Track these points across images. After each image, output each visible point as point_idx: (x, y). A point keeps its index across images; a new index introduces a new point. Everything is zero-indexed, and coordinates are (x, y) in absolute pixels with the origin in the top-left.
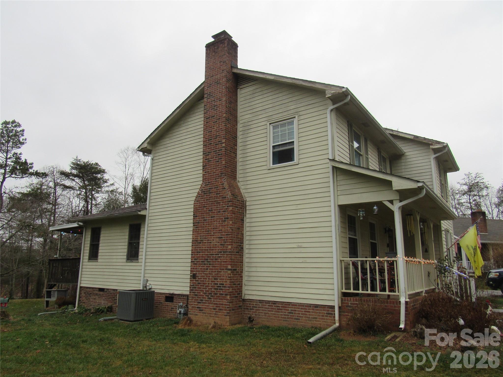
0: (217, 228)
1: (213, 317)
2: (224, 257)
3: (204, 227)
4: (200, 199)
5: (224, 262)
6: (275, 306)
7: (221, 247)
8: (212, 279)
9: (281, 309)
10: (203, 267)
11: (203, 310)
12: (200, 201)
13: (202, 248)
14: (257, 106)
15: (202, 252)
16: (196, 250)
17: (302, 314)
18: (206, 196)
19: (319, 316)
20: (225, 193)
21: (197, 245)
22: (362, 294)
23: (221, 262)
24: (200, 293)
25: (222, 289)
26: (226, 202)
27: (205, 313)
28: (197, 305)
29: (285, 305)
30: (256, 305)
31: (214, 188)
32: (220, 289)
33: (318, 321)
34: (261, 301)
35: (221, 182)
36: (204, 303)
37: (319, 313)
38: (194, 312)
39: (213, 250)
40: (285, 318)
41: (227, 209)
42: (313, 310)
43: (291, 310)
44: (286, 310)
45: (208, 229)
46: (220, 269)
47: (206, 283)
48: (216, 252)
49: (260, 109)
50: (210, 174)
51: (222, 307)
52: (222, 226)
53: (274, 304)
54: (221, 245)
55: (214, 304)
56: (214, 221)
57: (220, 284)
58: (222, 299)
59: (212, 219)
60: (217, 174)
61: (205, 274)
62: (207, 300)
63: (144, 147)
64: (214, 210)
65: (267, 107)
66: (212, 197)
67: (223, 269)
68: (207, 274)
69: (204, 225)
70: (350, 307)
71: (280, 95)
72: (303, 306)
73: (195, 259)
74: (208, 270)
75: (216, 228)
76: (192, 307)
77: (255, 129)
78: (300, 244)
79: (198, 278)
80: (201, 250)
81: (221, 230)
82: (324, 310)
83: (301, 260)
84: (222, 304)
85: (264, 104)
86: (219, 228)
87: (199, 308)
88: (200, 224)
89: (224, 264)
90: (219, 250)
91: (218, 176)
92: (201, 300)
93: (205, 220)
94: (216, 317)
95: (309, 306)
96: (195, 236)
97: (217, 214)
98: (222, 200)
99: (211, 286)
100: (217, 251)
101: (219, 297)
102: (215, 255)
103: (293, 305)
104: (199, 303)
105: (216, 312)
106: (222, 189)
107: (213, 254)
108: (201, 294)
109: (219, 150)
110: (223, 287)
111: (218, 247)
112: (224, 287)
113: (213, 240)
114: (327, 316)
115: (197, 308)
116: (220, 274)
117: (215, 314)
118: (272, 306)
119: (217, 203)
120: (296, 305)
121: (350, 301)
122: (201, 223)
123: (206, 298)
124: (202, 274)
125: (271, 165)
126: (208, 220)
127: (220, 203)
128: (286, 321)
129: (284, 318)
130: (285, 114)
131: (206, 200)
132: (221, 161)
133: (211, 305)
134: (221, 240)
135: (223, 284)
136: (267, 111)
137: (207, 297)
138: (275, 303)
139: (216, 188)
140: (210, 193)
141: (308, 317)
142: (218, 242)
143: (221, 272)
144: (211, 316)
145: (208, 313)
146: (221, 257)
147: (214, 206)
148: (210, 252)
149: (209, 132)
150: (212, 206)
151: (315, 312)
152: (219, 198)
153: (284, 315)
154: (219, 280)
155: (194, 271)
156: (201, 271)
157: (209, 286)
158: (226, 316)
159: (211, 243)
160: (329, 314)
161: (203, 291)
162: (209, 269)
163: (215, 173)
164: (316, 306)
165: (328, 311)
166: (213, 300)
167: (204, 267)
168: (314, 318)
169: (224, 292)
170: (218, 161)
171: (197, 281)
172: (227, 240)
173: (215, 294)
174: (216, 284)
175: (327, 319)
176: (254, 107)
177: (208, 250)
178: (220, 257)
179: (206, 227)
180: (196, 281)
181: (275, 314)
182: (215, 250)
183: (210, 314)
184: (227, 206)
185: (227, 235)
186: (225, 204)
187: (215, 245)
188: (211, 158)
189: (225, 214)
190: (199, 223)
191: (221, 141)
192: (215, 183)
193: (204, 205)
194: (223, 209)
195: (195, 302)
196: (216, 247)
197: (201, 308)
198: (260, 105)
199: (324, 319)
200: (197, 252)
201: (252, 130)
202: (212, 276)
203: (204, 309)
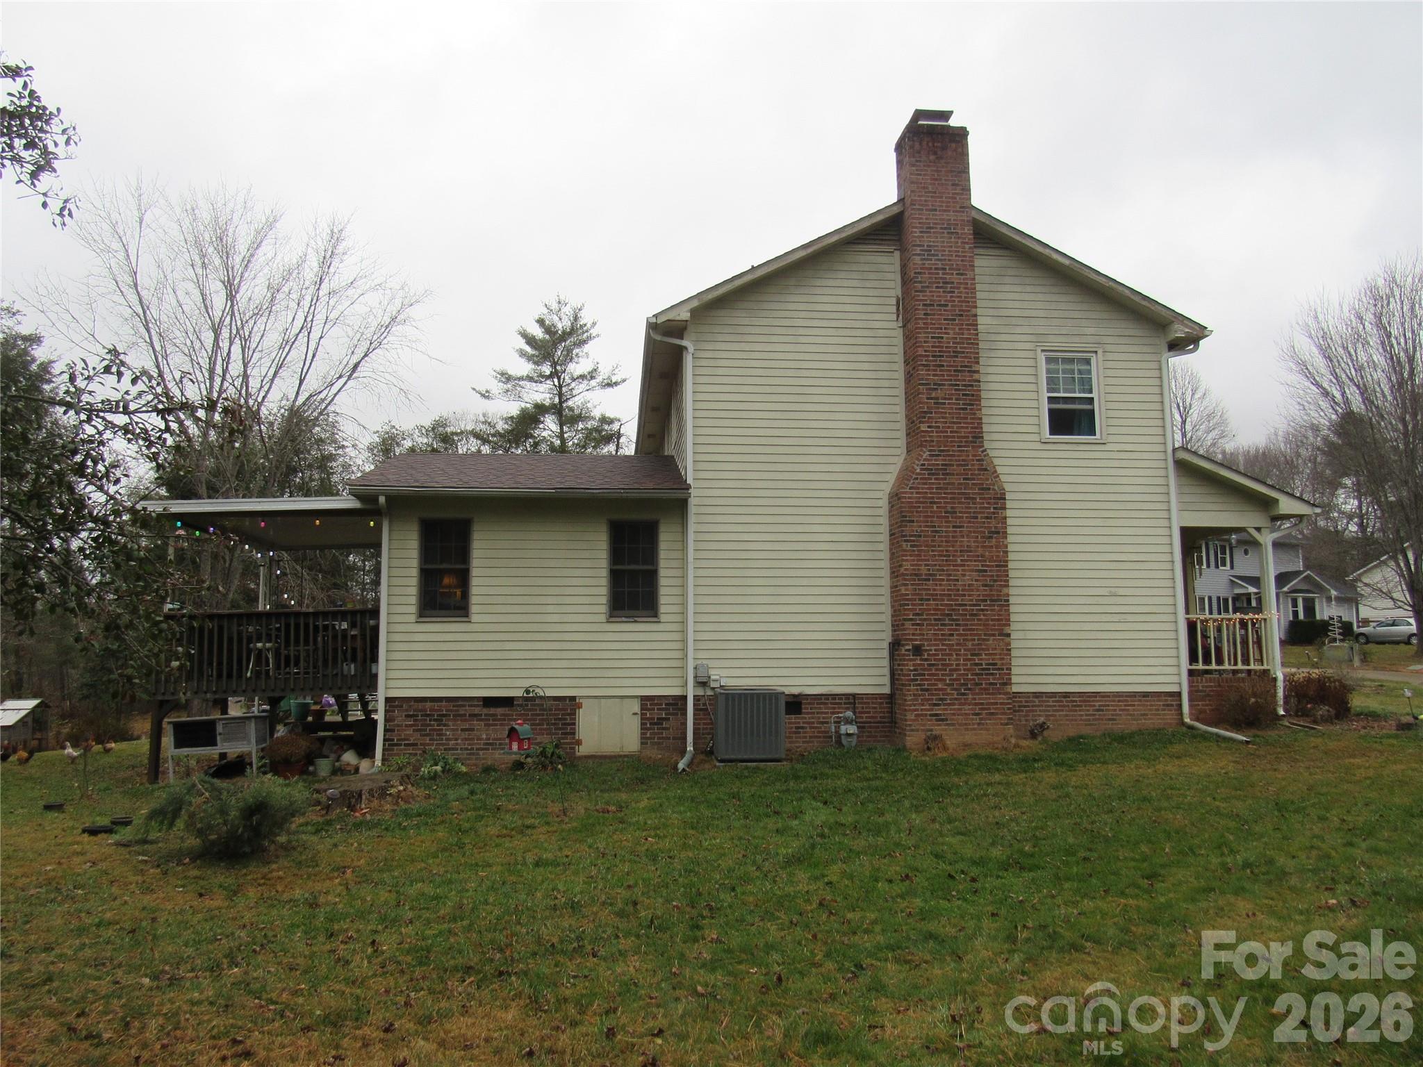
0: (971, 551)
1: (974, 729)
2: (992, 610)
3: (934, 546)
4: (919, 483)
5: (992, 620)
6: (1067, 702)
7: (986, 590)
8: (966, 655)
9: (1081, 706)
10: (939, 630)
11: (947, 720)
12: (918, 488)
13: (934, 590)
14: (1011, 304)
15: (934, 600)
16: (918, 594)
17: (1120, 710)
18: (936, 479)
19: (1150, 710)
20: (987, 479)
21: (919, 585)
22: (1216, 670)
23: (987, 620)
24: (936, 685)
25: (992, 674)
26: (990, 498)
27: (953, 725)
28: (929, 710)
29: (1089, 697)
30: (1026, 702)
31: (958, 465)
32: (987, 674)
33: (1150, 719)
34: (1037, 695)
35: (974, 456)
36: (949, 704)
37: (1151, 705)
38: (924, 725)
39: (964, 595)
40: (1089, 720)
41: (994, 513)
42: (1140, 701)
43: (1100, 706)
44: (1091, 706)
45: (947, 551)
46: (985, 635)
47: (952, 665)
48: (972, 600)
49: (1017, 313)
50: (942, 432)
51: (995, 709)
52: (983, 547)
53: (1065, 697)
54: (984, 585)
55: (976, 704)
56: (963, 536)
57: (987, 664)
58: (993, 694)
59: (955, 532)
60: (965, 437)
61: (947, 645)
62: (956, 699)
63: (678, 318)
64: (960, 512)
65: (1033, 313)
66: (953, 484)
67: (994, 635)
68: (953, 645)
69: (933, 541)
70: (1201, 691)
71: (1063, 298)
72: (1122, 696)
73: (918, 614)
74: (955, 637)
75: (968, 551)
76: (916, 715)
77: (1008, 354)
78: (1113, 590)
79: (928, 655)
80: (932, 595)
81: (982, 556)
82: (1159, 701)
83: (1116, 618)
84: (996, 704)
85: (1026, 305)
86: (976, 551)
87: (936, 715)
88: (922, 539)
89: (994, 625)
90: (979, 595)
91: (966, 442)
92: (941, 699)
93: (936, 532)
94: (981, 729)
95: (1133, 695)
96: (912, 565)
97: (969, 522)
98: (980, 494)
99: (964, 670)
100: (975, 597)
101: (985, 689)
102: (971, 605)
103: (1103, 697)
104: (935, 705)
105: (981, 719)
106: (979, 470)
107: (966, 605)
108: (940, 686)
109: (965, 385)
110: (994, 669)
111: (978, 590)
112: (999, 669)
113: (964, 575)
114: (1164, 710)
115: (931, 715)
116: (986, 645)
117: (979, 724)
118: (1062, 701)
119: (966, 498)
120: (1109, 696)
121: (1202, 683)
122: (925, 536)
123: (953, 694)
124: (938, 645)
125: (1048, 436)
126: (946, 532)
127: (975, 499)
128: (1091, 725)
129: (1086, 720)
130: (1077, 339)
131: (937, 488)
132: (971, 409)
133: (967, 707)
134: (983, 576)
135: (995, 664)
136: (1033, 322)
137: (955, 692)
138: (1066, 695)
139: (962, 465)
140: (947, 474)
141: (1131, 715)
142: (976, 580)
143: (988, 640)
144: (967, 729)
145: (960, 725)
146: (987, 610)
147: (959, 503)
148: (957, 600)
149: (932, 337)
150: (954, 503)
151: (1144, 705)
152: (971, 489)
153: (1087, 715)
154: (984, 656)
155: (916, 640)
156: (935, 640)
157: (960, 670)
158: (1007, 724)
159: (958, 580)
160: (1168, 705)
161: (945, 680)
162: (958, 635)
163: (956, 432)
164: (1146, 695)
165: (1166, 700)
166: (970, 696)
167: (942, 630)
168: (1142, 715)
169: (999, 679)
170: (963, 409)
171: (926, 660)
172: (997, 576)
173: (977, 684)
174: (976, 664)
175: (1164, 715)
176: (1002, 304)
177: (950, 595)
178: (982, 610)
179: (939, 546)
180: (921, 660)
181: (1067, 715)
182: (969, 595)
183: (966, 724)
184: (994, 508)
185: (997, 566)
186: (989, 503)
187: (969, 585)
188: (945, 399)
189: (989, 523)
190: (920, 536)
191: (971, 367)
192: (959, 456)
193: (933, 498)
194: (983, 513)
195: (923, 705)
196: (972, 590)
197: (940, 715)
198: (1017, 305)
199: (1159, 715)
200: (921, 600)
201: (1000, 354)
202: (965, 650)
203: (949, 717)
